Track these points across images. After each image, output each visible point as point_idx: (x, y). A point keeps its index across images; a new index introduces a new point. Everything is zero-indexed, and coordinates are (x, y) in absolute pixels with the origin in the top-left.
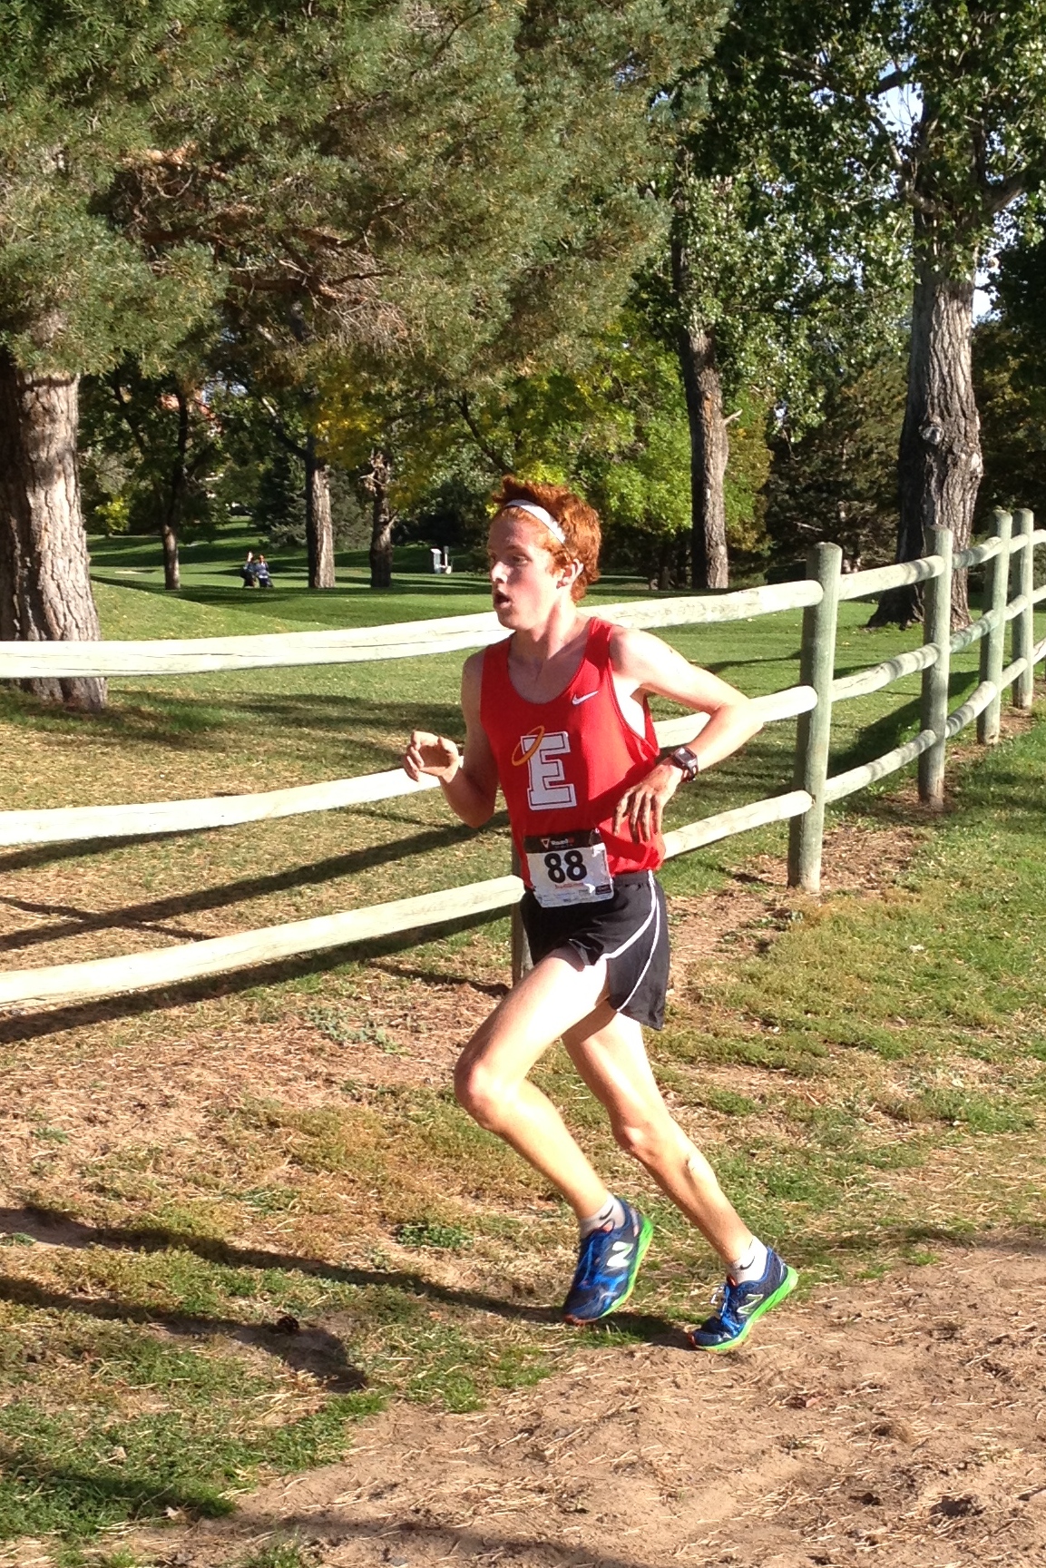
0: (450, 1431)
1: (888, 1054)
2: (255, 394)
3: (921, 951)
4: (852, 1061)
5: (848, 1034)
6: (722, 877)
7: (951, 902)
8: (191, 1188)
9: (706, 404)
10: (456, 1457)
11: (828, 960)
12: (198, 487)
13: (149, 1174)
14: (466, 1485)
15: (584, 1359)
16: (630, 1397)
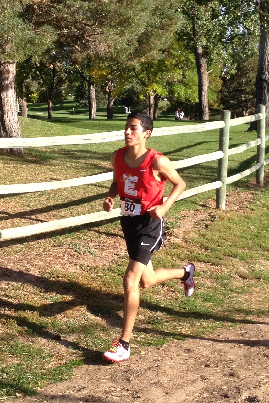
0: (103, 371)
1: (242, 259)
3: (254, 228)
4: (231, 261)
5: (230, 252)
6: (196, 205)
7: (264, 214)
8: (33, 296)
9: (202, 68)
10: (104, 379)
11: (225, 230)
13: (21, 291)
14: (106, 388)
15: (145, 350)
16: (157, 362)
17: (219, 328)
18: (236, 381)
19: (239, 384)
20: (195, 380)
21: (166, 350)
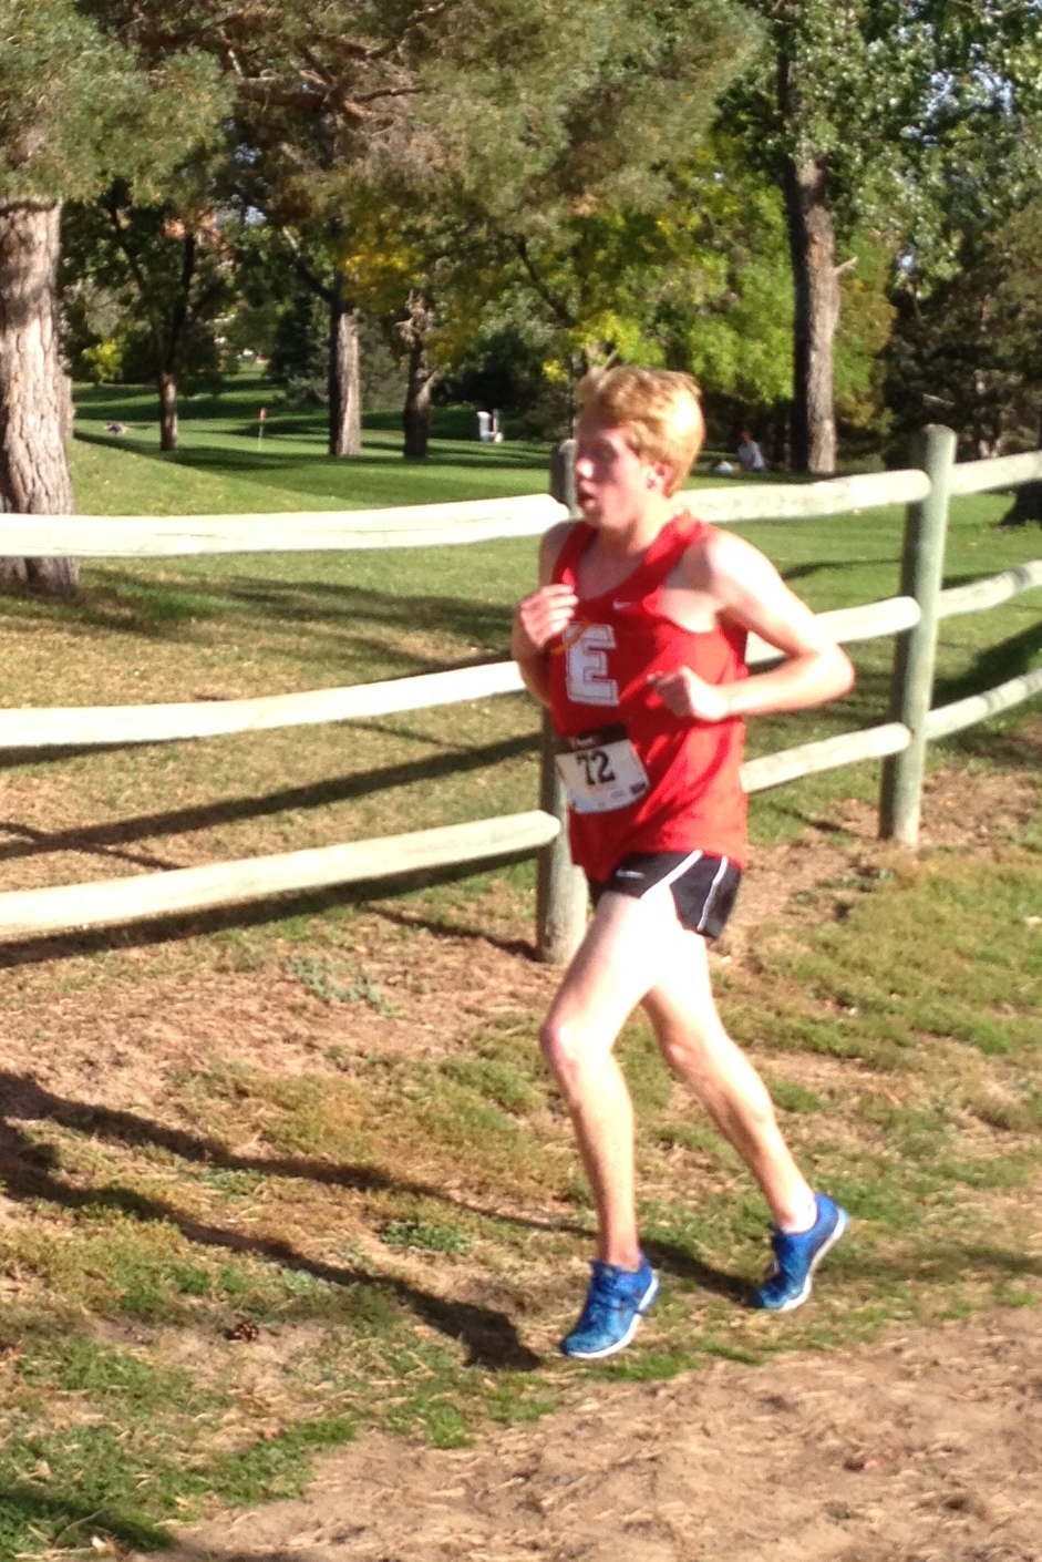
0: (431, 1470)
1: (990, 1048)
2: (275, 220)
3: (1037, 924)
4: (945, 1054)
5: (940, 1019)
6: (798, 824)
9: (814, 250)
10: (437, 1500)
11: (920, 929)
12: (205, 330)
14: (446, 1535)
15: (597, 1394)
16: (649, 1443)
17: (898, 1319)
18: (974, 1527)
19: (987, 1541)
20: (807, 1520)
21: (684, 1399)
